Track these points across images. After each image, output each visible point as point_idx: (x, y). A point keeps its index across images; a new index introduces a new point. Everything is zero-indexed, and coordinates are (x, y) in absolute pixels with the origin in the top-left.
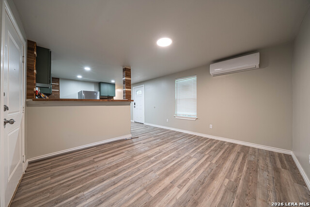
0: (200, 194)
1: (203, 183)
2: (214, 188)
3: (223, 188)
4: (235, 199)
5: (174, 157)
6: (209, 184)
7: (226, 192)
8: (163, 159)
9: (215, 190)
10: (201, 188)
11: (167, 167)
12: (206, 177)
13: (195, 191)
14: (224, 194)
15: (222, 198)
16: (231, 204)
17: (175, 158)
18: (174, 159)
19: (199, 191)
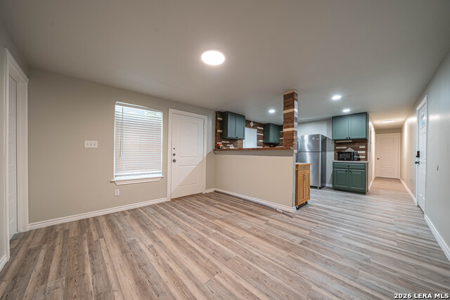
0: (130, 258)
1: (140, 267)
2: (124, 275)
3: (114, 286)
4: (92, 289)
6: (133, 272)
7: (109, 285)
9: (121, 274)
10: (135, 261)
12: (148, 276)
13: (136, 256)
14: (108, 281)
15: (107, 275)
16: (95, 280)
19: (134, 259)
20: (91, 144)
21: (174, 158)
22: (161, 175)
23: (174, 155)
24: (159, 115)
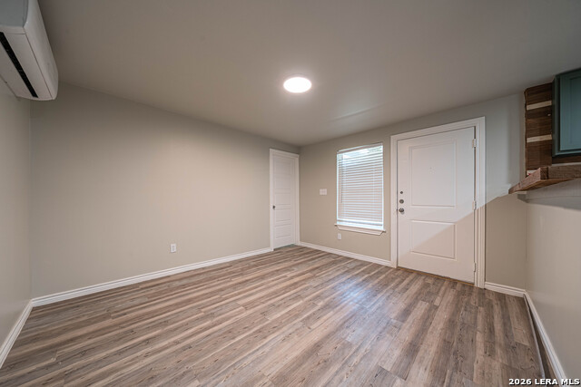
5: (279, 306)
8: (301, 302)
11: (295, 291)
17: (277, 305)
18: (281, 302)
20: (323, 192)
21: (401, 206)
22: (382, 228)
23: (402, 201)
24: (381, 148)
